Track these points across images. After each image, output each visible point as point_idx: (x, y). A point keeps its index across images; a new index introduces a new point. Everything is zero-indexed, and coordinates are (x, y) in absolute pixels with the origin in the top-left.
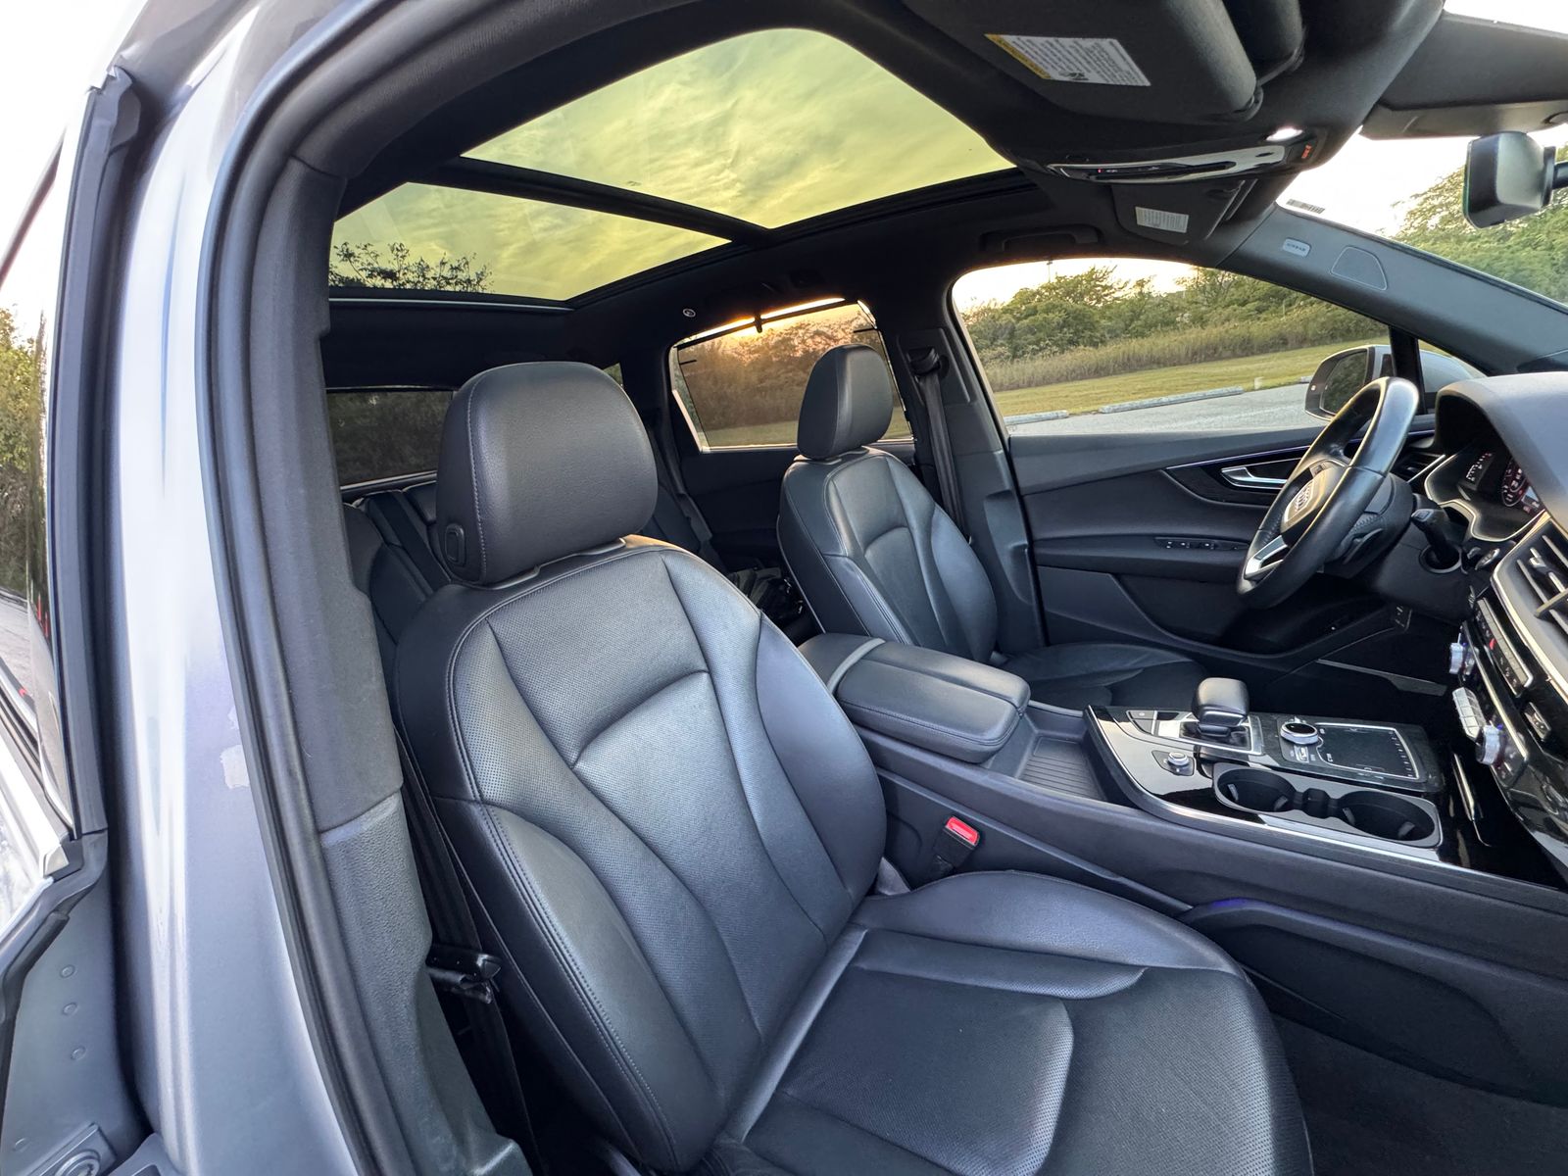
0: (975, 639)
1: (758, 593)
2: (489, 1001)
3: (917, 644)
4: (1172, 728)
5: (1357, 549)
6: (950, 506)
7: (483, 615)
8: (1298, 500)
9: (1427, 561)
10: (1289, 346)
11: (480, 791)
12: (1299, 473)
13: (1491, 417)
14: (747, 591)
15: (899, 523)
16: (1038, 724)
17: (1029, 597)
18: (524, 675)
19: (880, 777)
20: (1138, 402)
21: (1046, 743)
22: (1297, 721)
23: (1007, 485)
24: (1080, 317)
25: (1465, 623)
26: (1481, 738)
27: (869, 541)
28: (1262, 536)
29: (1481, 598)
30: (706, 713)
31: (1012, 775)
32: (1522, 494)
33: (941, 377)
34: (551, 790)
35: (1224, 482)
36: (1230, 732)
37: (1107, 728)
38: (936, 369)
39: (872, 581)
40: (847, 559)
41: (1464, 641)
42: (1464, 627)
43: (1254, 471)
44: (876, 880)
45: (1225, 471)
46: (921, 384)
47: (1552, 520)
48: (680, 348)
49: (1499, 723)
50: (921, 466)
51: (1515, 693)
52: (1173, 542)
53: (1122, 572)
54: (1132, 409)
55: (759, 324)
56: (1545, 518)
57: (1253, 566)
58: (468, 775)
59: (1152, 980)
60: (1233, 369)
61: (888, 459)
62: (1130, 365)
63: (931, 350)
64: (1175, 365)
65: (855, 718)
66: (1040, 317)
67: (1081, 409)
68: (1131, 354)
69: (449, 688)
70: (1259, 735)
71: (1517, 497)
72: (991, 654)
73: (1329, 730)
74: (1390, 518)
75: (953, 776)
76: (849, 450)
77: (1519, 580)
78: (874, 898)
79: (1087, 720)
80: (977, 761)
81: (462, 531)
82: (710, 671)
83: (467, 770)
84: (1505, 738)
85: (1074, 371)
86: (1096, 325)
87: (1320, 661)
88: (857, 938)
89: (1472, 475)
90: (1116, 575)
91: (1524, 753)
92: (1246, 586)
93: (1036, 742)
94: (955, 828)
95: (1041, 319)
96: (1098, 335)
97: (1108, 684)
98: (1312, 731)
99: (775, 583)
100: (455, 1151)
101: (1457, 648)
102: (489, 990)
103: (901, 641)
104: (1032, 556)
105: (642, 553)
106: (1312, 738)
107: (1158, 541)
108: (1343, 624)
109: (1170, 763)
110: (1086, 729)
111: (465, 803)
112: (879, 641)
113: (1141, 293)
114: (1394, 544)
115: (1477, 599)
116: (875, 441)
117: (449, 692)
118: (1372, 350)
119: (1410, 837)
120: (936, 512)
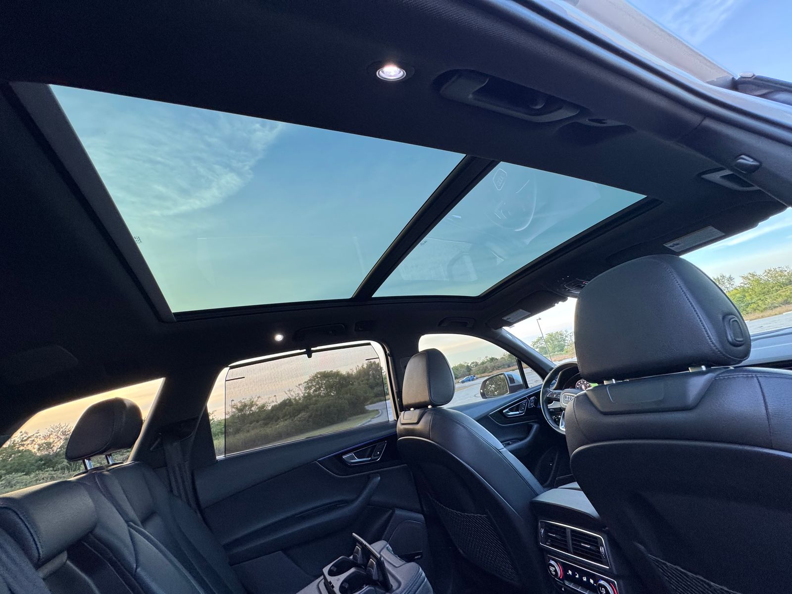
35: (504, 416)
43: (510, 410)
45: (504, 411)
55: (309, 353)
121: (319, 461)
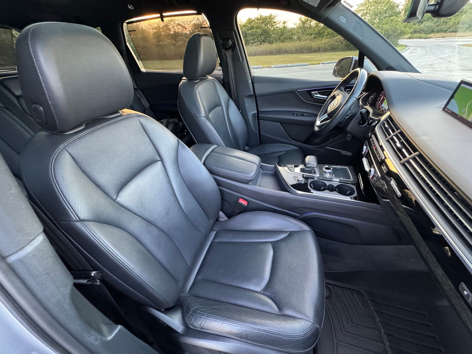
0: (241, 142)
1: (171, 128)
2: (99, 284)
3: (226, 147)
4: (297, 170)
5: (346, 119)
6: (234, 99)
7: (62, 146)
8: (332, 104)
9: (360, 124)
10: (320, 51)
11: (78, 217)
12: (332, 95)
13: (383, 84)
14: (167, 126)
15: (218, 104)
16: (262, 170)
17: (256, 129)
18: (88, 169)
19: (219, 189)
20: (281, 65)
21: (264, 175)
22: (327, 166)
23: (252, 93)
24: (266, 32)
25: (367, 141)
26: (370, 171)
27: (210, 111)
28: (321, 113)
29: (372, 134)
30: (162, 175)
31: (256, 185)
32: (381, 105)
33: (233, 51)
34: (109, 211)
35: (311, 96)
36: (312, 171)
37: (280, 168)
38: (231, 47)
39: (211, 124)
40: (204, 118)
41: (366, 145)
42: (366, 142)
43: (320, 93)
44: (218, 217)
45: (312, 92)
46: (226, 53)
47: (390, 114)
48: (128, 23)
49: (374, 167)
50: (225, 83)
51: (379, 161)
52: (296, 114)
53: (282, 122)
54: (280, 67)
55: (162, 17)
56: (388, 113)
57: (318, 123)
58: (71, 212)
59: (291, 234)
60: (306, 57)
61: (215, 81)
62: (279, 52)
63: (229, 40)
64: (291, 53)
65: (211, 172)
66: (254, 30)
67: (265, 66)
68: (280, 48)
69: (53, 179)
70: (318, 171)
71: (379, 106)
72: (245, 147)
73: (333, 168)
74: (353, 111)
75: (241, 187)
76: (202, 77)
77: (381, 130)
78: (218, 222)
79: (276, 168)
80: (247, 182)
81: (41, 108)
82: (162, 160)
83: (70, 210)
84: (375, 171)
85: (264, 52)
86: (271, 36)
87: (327, 147)
88: (214, 233)
89: (371, 99)
90: (281, 123)
91: (380, 175)
92: (316, 129)
93: (262, 175)
94: (241, 201)
95: (255, 31)
96: (271, 39)
97: (277, 155)
98: (330, 169)
99: (176, 124)
100: (99, 337)
101: (365, 147)
102: (98, 281)
103: (222, 146)
104: (258, 117)
105: (129, 117)
106: (330, 171)
107: (293, 113)
108: (333, 138)
109: (298, 180)
110: (275, 170)
111: (72, 222)
112: (215, 146)
113: (284, 26)
114: (353, 118)
115: (371, 135)
116: (211, 73)
117: (54, 180)
118: (353, 57)
119: (348, 195)
120: (230, 101)
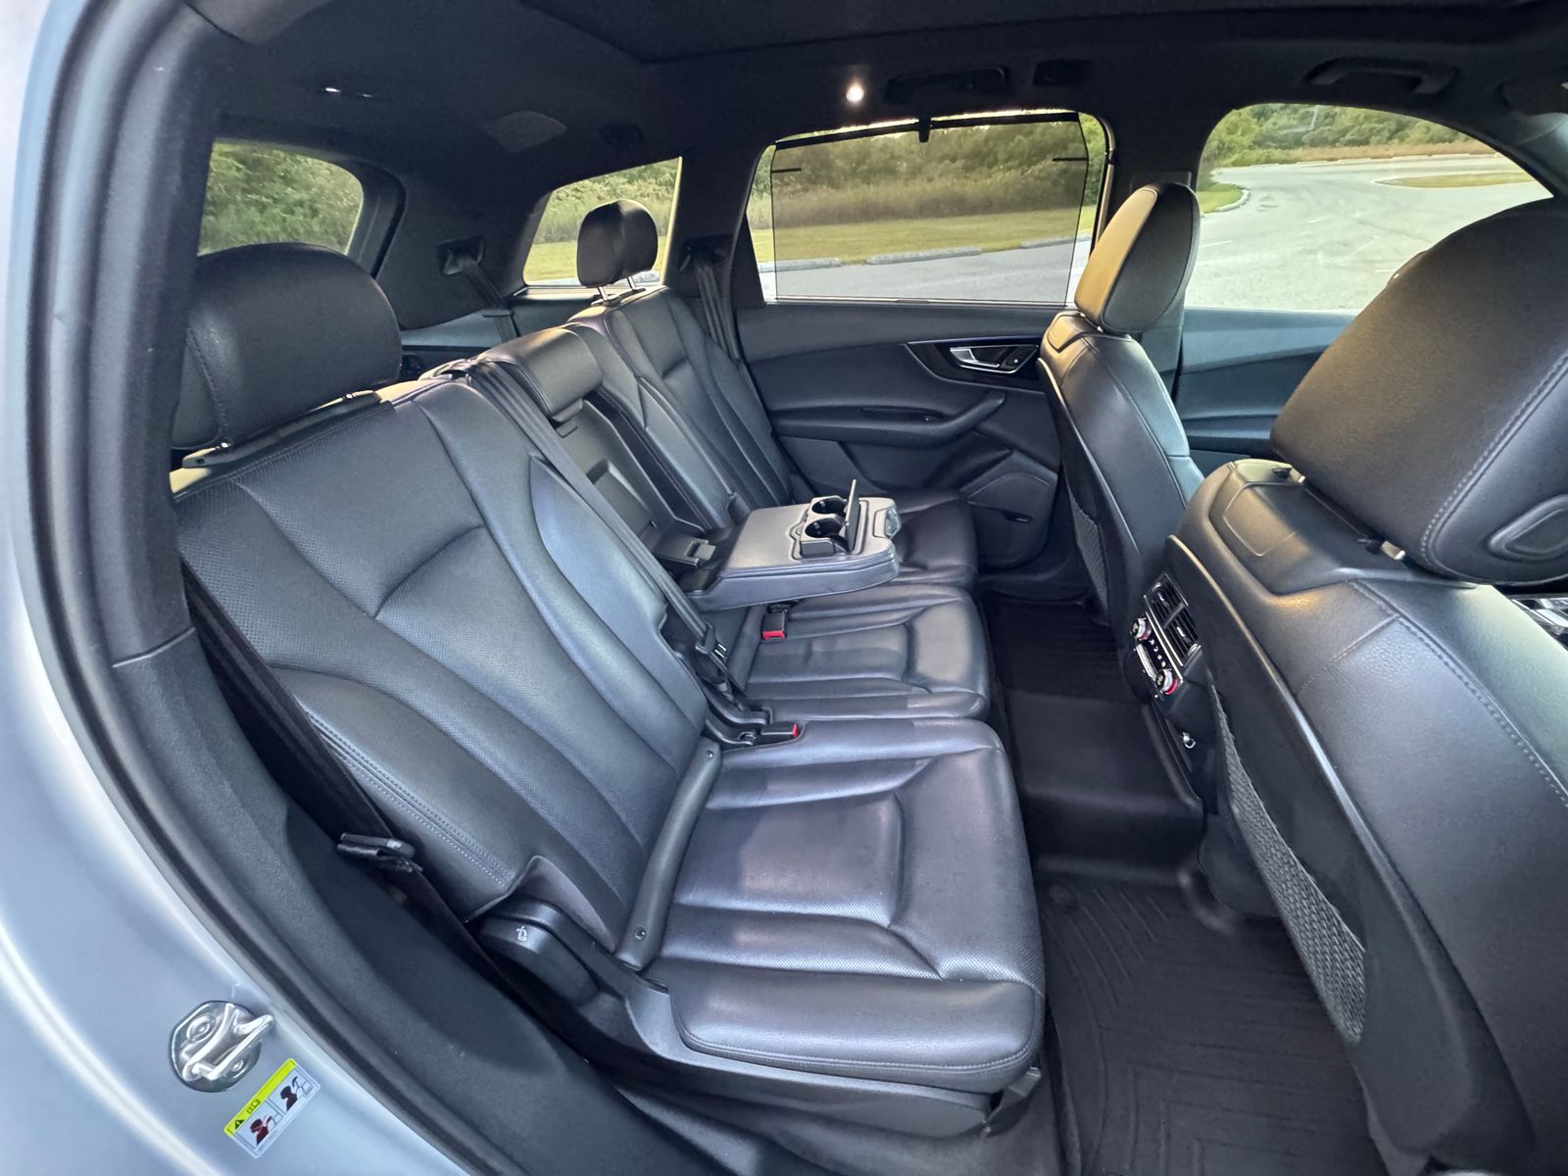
48: (780, 147)
121: (909, 345)
